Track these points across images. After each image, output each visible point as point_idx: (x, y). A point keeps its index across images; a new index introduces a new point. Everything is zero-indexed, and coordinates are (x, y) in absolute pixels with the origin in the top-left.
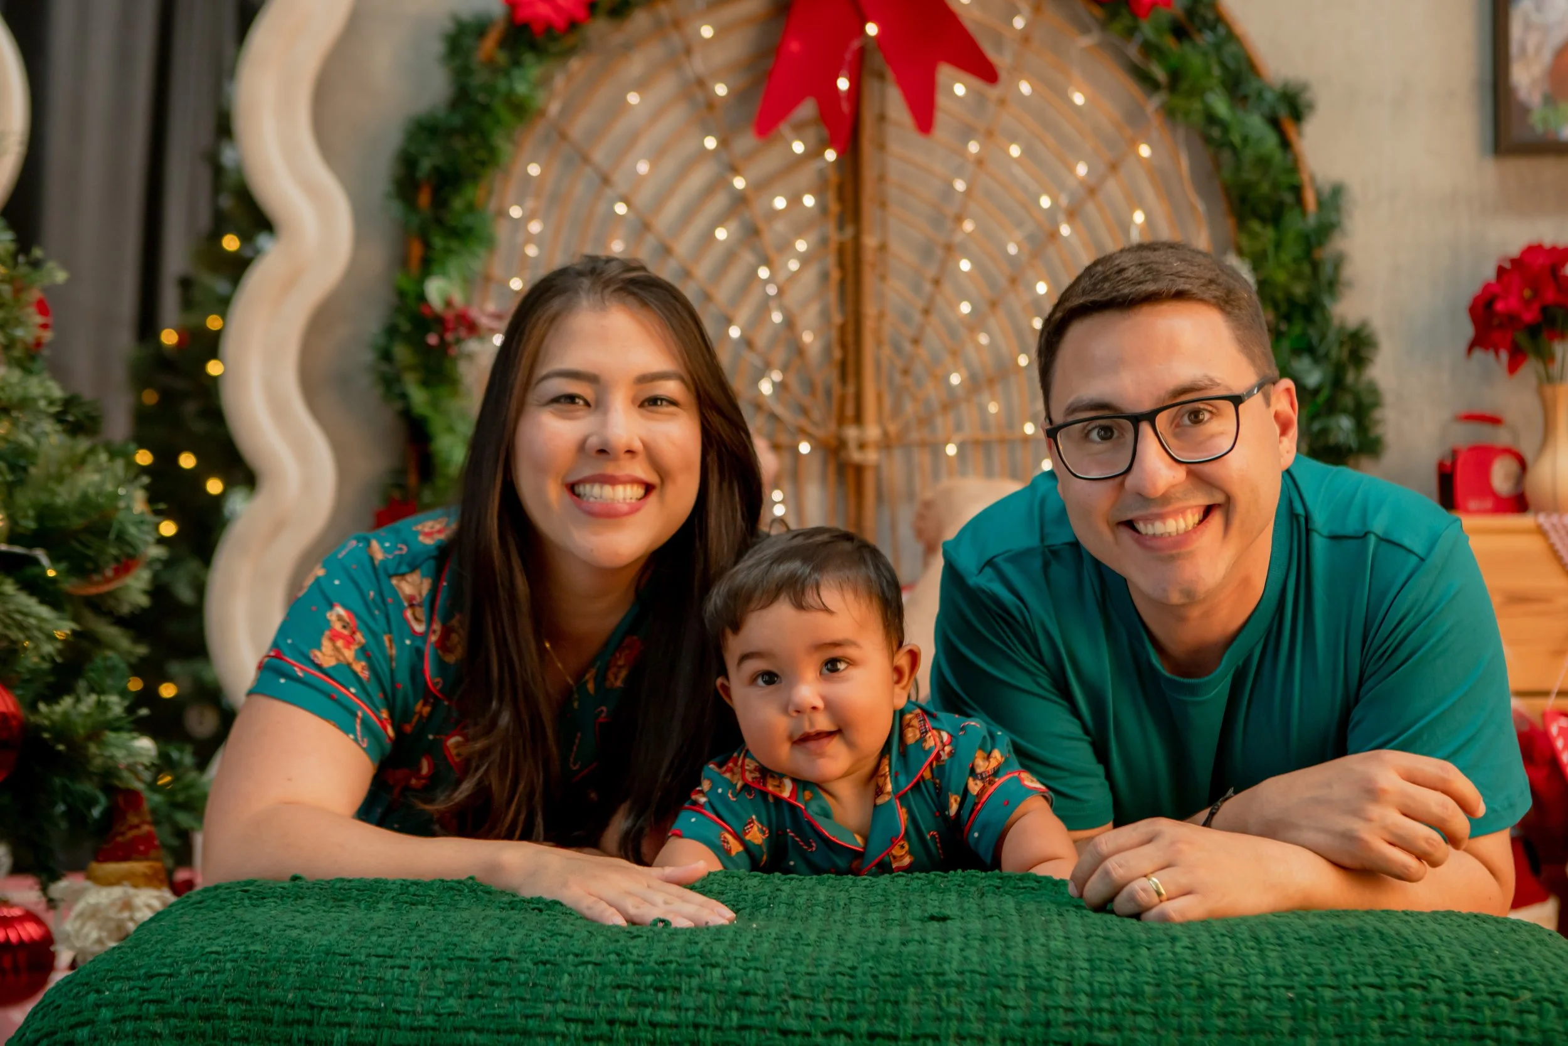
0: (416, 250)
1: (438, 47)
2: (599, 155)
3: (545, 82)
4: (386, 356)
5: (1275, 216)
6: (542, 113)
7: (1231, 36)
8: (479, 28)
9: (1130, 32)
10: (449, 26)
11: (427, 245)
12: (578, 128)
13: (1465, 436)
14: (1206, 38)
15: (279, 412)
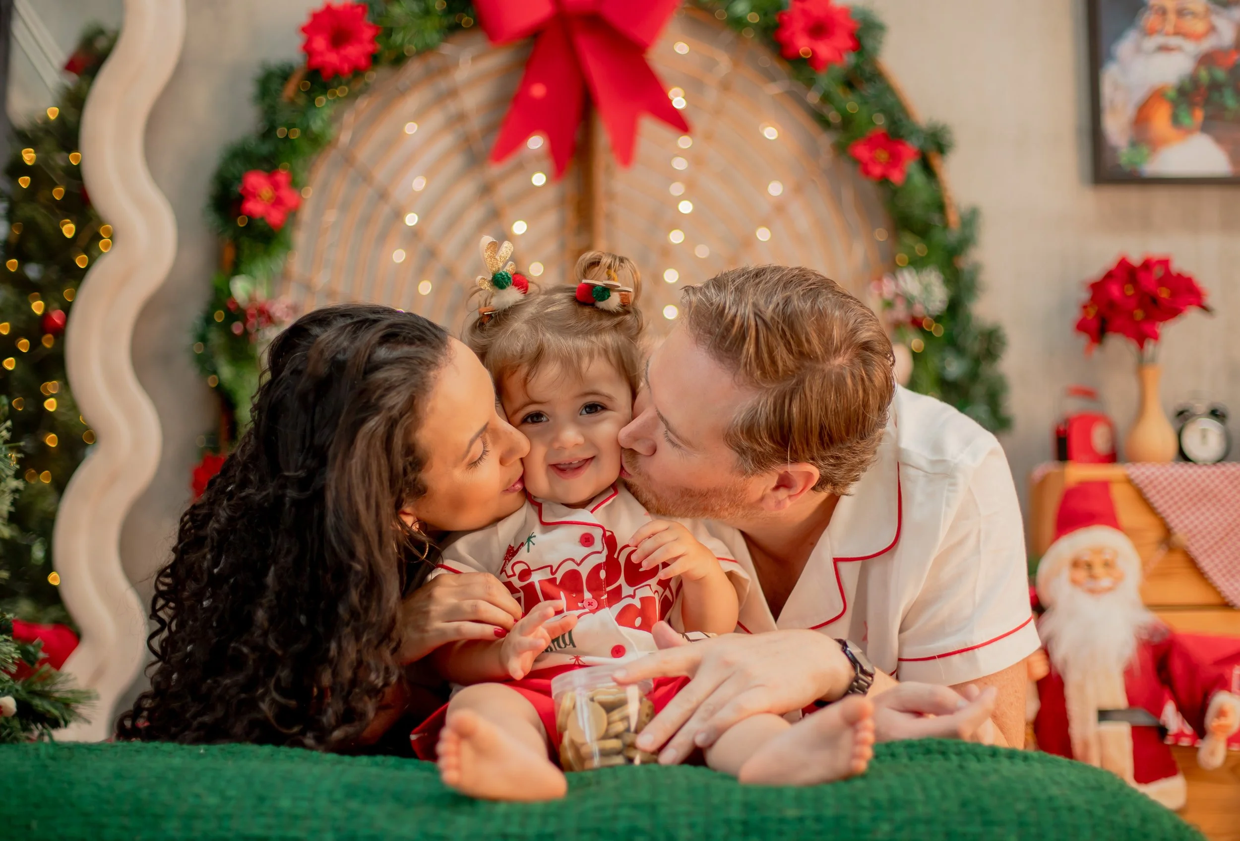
0: (229, 254)
1: (249, 89)
2: (381, 175)
3: (335, 119)
4: (203, 338)
5: (923, 231)
6: (333, 143)
7: (888, 89)
8: (284, 74)
9: (810, 83)
10: (258, 72)
11: (238, 248)
12: (363, 154)
13: (1074, 406)
14: (869, 90)
15: (114, 384)
